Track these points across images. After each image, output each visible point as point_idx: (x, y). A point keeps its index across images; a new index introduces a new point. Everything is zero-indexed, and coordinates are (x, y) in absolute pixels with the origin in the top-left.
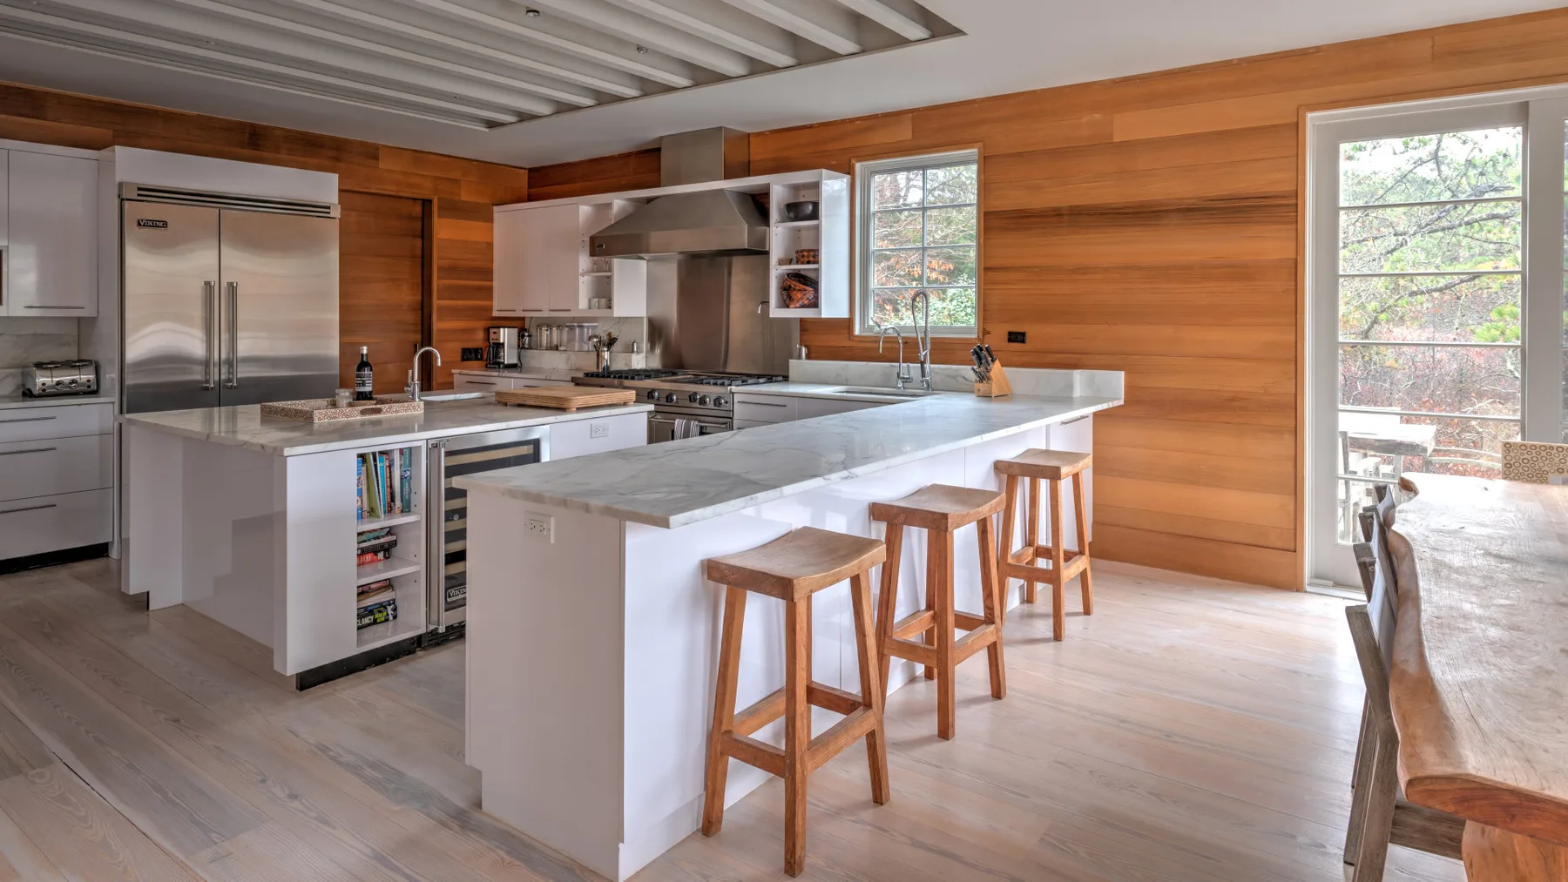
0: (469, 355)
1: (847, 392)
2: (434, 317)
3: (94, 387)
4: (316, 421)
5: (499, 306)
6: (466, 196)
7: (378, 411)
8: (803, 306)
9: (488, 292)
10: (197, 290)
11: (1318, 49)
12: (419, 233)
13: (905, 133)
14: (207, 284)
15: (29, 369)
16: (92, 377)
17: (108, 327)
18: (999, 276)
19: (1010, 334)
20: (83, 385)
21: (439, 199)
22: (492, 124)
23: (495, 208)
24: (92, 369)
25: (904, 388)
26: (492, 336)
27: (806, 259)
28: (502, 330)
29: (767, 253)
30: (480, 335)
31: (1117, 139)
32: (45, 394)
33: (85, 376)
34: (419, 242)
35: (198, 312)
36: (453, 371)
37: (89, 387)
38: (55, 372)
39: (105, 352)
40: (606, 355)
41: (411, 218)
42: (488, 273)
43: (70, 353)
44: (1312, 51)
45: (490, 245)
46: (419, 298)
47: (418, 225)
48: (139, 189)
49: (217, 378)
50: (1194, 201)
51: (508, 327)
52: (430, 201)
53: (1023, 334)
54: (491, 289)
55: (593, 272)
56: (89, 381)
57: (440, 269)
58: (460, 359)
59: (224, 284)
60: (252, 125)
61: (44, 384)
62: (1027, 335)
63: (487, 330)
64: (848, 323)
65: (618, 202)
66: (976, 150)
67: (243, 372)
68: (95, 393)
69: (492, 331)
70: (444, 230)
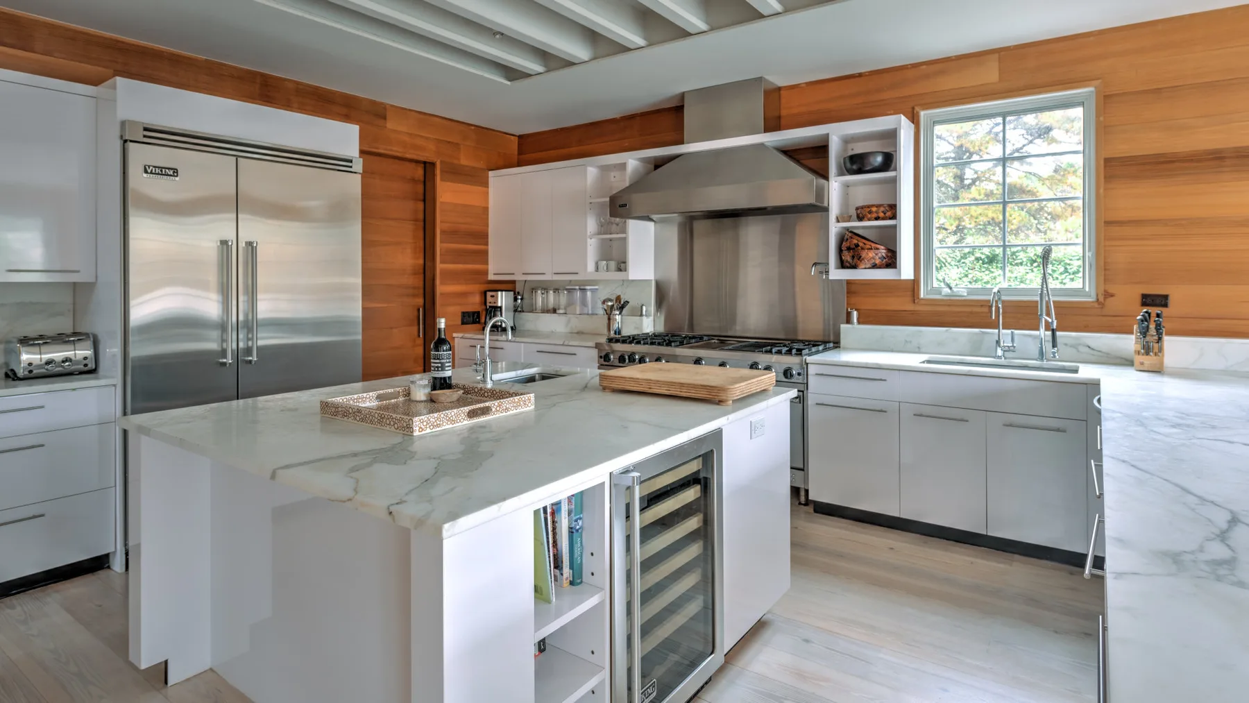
0: (473, 319)
2: (438, 282)
3: (91, 366)
4: (416, 433)
5: (495, 270)
6: (465, 161)
7: (486, 411)
8: (874, 266)
9: (483, 256)
12: (422, 197)
13: (990, 74)
14: (224, 243)
15: (12, 345)
16: (89, 353)
17: (108, 294)
18: (1124, 231)
19: (1143, 296)
20: (78, 362)
21: (441, 162)
23: (490, 173)
24: (89, 343)
25: (1006, 358)
26: (489, 299)
27: (874, 215)
28: (499, 293)
29: (826, 210)
30: (477, 299)
32: (34, 376)
33: (82, 352)
34: (421, 205)
35: (212, 277)
36: (455, 335)
37: (86, 365)
38: (44, 348)
39: (105, 324)
40: (618, 318)
41: (413, 180)
42: (483, 237)
43: (64, 325)
45: (486, 209)
46: (421, 262)
47: (420, 188)
48: (146, 129)
49: (234, 349)
51: (505, 291)
52: (433, 164)
53: (1166, 297)
54: (485, 253)
55: (599, 233)
56: (85, 358)
57: (443, 232)
58: (460, 323)
59: (242, 245)
60: (263, 75)
61: (30, 364)
62: (1170, 298)
63: (485, 293)
64: (910, 286)
65: (632, 161)
66: (1093, 89)
67: (266, 340)
68: (93, 371)
69: (489, 294)
70: (448, 193)
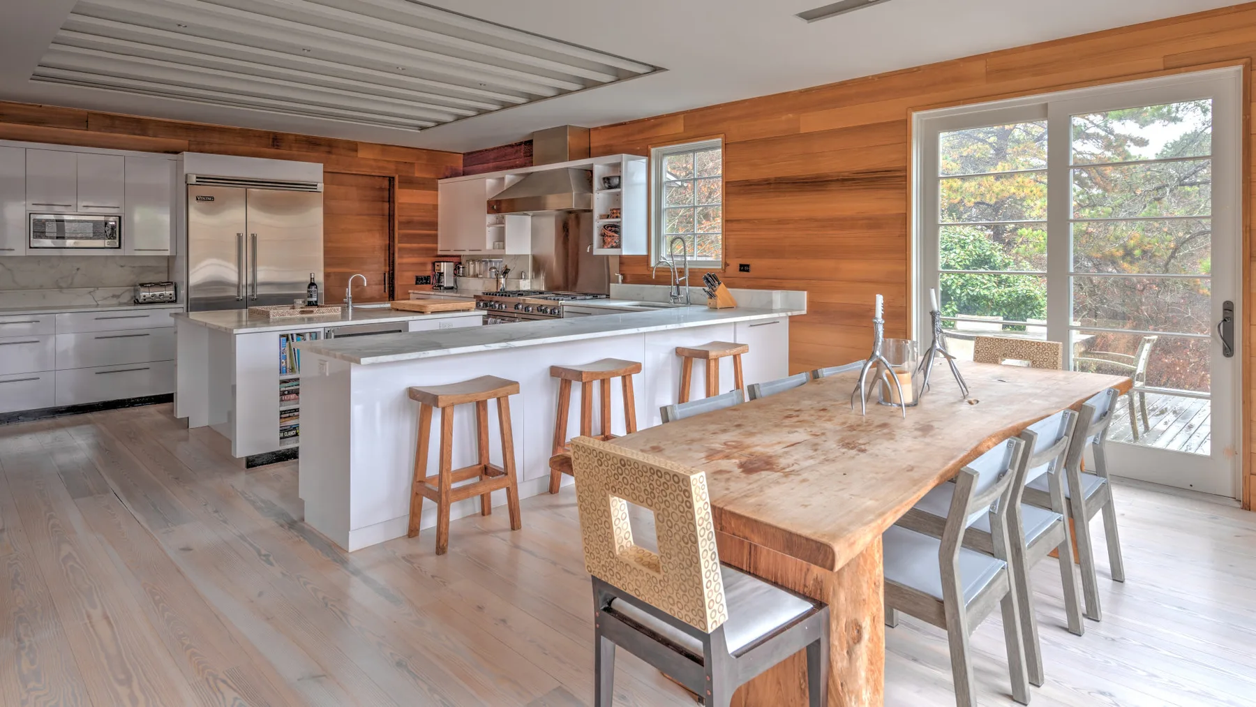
0: (422, 280)
1: (641, 306)
2: (396, 255)
3: (174, 298)
4: (271, 317)
5: (442, 247)
6: (418, 174)
7: (312, 312)
8: (612, 247)
9: (434, 238)
10: (234, 240)
11: (919, 68)
12: (388, 200)
13: (678, 128)
14: (238, 235)
15: (136, 287)
16: (172, 292)
17: (181, 263)
18: (735, 226)
19: (741, 265)
20: (167, 297)
21: (399, 176)
22: (422, 128)
23: (440, 181)
24: (172, 287)
25: (674, 303)
26: (436, 268)
27: (615, 215)
28: (442, 263)
29: (591, 211)
30: (429, 267)
31: (802, 131)
32: (146, 302)
33: (169, 292)
34: (386, 205)
35: (233, 252)
36: (410, 291)
37: (171, 298)
38: (151, 289)
39: (178, 277)
40: (503, 281)
41: (381, 189)
42: (434, 225)
43: (163, 278)
44: (915, 70)
45: (435, 207)
46: (388, 242)
47: (386, 194)
48: (197, 178)
49: (244, 294)
50: (846, 174)
51: (447, 262)
52: (393, 178)
53: (748, 266)
54: (436, 236)
55: (497, 224)
56: (171, 294)
57: (400, 223)
58: (414, 283)
59: (249, 236)
60: (274, 133)
61: (144, 296)
62: (751, 266)
63: (434, 264)
64: (647, 257)
65: (509, 177)
66: (720, 139)
67: (261, 291)
68: (175, 302)
69: (436, 264)
70: (404, 197)
